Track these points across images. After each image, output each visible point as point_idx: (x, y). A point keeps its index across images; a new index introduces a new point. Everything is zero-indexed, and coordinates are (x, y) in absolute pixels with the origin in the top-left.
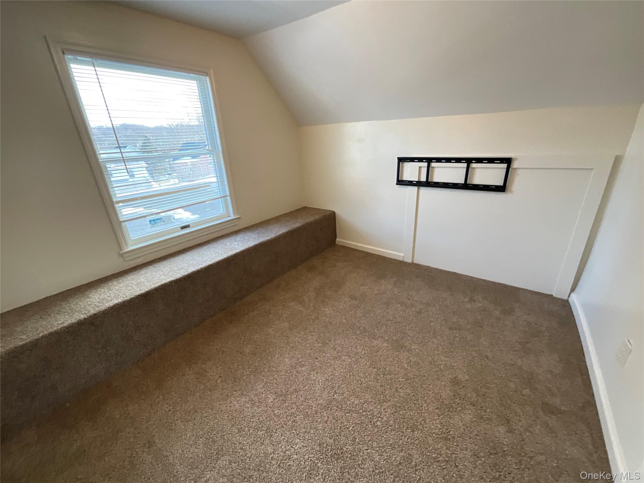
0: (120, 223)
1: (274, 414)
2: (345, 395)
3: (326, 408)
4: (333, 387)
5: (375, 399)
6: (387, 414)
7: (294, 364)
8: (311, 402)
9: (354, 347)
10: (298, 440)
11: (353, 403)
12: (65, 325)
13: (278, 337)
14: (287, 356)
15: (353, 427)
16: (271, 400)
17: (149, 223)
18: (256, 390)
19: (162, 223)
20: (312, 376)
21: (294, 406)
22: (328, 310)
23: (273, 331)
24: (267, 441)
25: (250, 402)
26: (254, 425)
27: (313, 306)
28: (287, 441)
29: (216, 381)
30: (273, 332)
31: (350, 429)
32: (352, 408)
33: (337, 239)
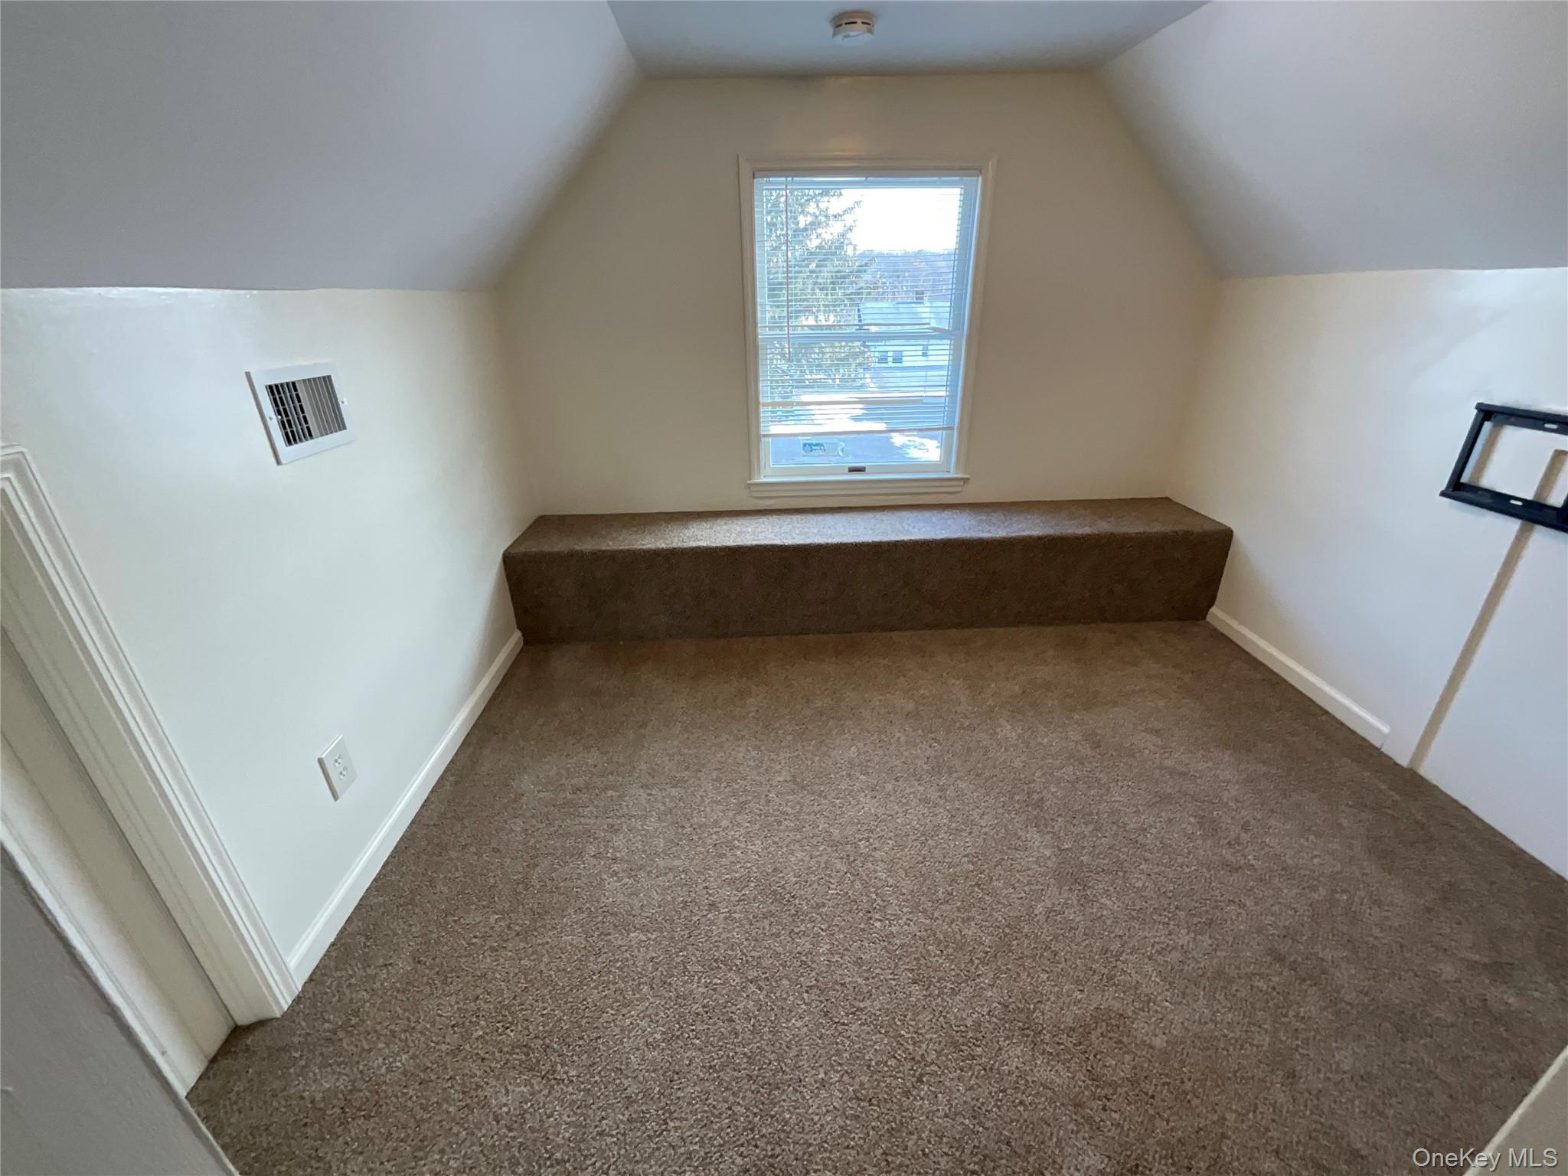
0: (759, 437)
1: (767, 796)
2: (877, 854)
3: (835, 844)
4: (871, 831)
5: (913, 897)
6: (906, 927)
7: (857, 762)
8: (823, 820)
9: (981, 812)
10: (760, 843)
11: (875, 871)
12: (644, 547)
13: (879, 714)
14: (861, 745)
15: (837, 894)
16: (781, 779)
17: (802, 445)
18: (778, 755)
19: (822, 453)
20: (863, 795)
21: (798, 807)
22: (1008, 730)
23: (880, 701)
24: (731, 814)
25: (757, 762)
26: (735, 786)
27: (990, 706)
28: (748, 833)
29: (750, 712)
30: (878, 703)
31: (830, 892)
32: (864, 875)
33: (1214, 610)
